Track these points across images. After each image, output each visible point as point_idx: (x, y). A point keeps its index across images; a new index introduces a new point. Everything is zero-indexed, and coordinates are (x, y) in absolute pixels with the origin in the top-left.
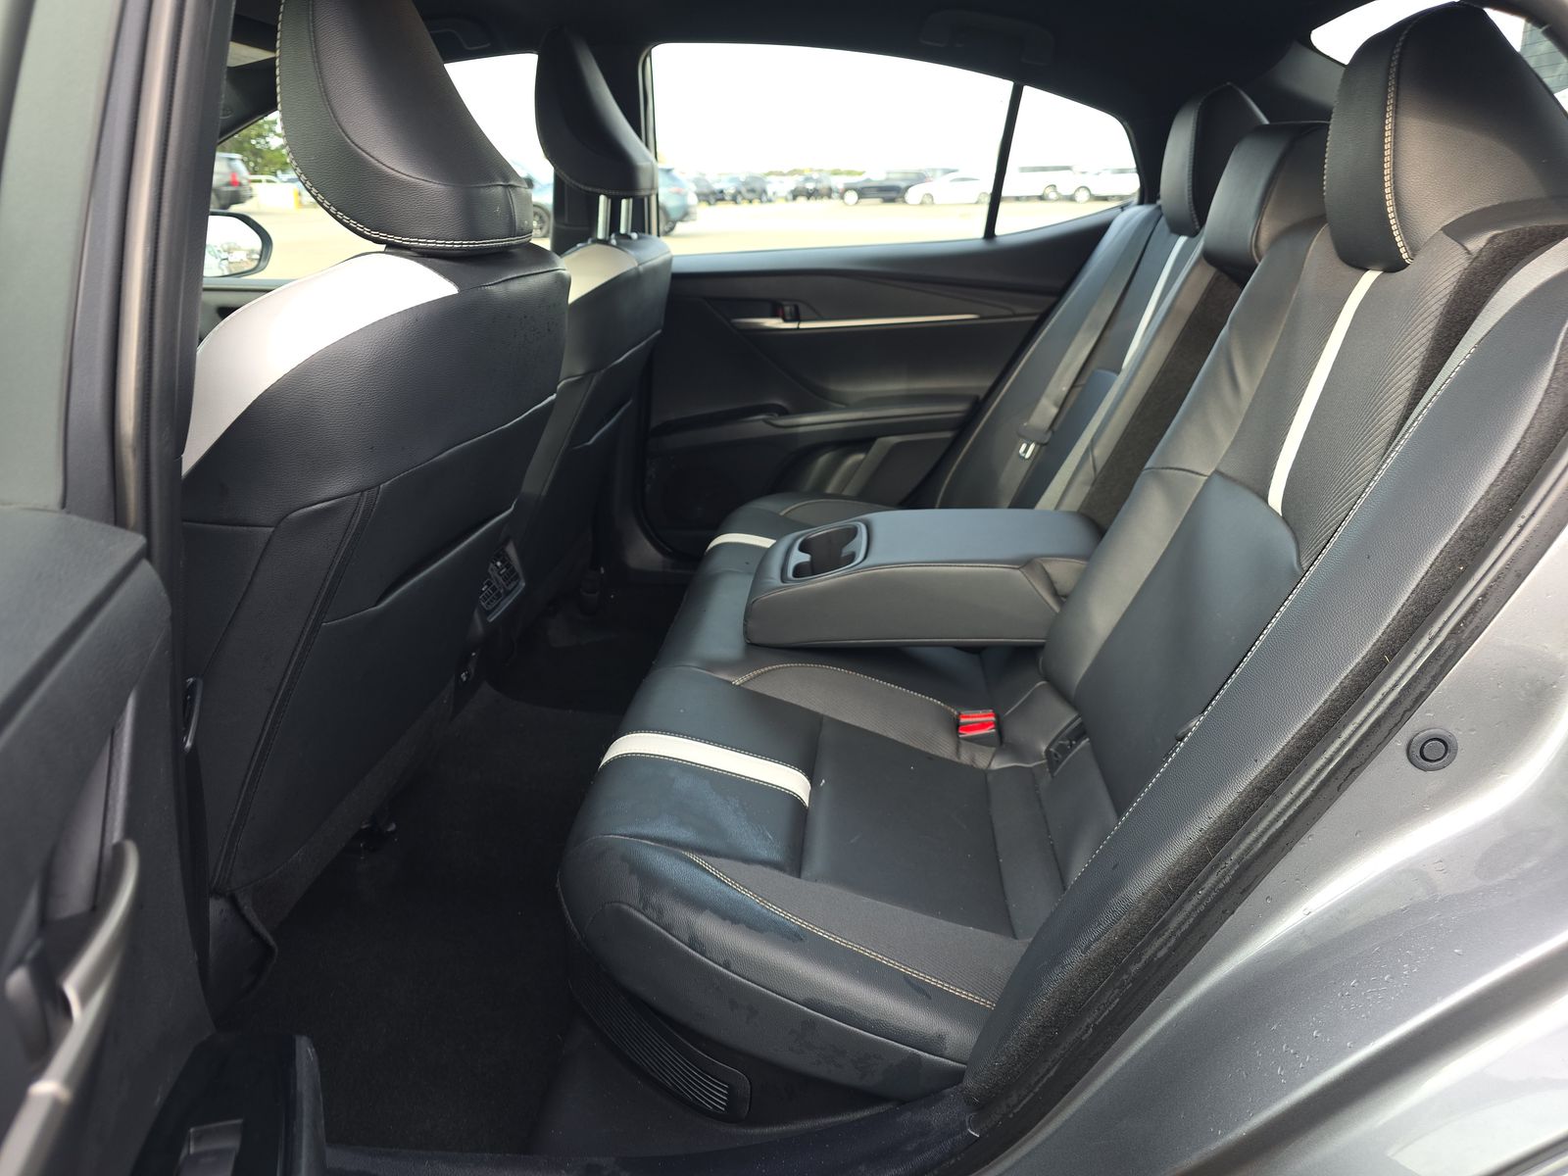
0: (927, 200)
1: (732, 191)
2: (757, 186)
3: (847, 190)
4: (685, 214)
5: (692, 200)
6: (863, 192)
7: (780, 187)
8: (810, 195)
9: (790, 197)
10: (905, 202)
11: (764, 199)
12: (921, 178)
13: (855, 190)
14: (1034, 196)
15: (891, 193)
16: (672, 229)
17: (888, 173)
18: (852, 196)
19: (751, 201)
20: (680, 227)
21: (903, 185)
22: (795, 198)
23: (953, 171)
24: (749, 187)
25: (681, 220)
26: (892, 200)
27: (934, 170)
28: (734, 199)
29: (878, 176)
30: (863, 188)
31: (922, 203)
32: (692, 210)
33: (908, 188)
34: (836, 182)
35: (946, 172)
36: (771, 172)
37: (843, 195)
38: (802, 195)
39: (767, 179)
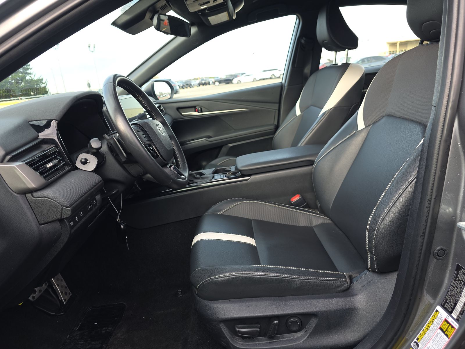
0: (239, 82)
1: (182, 85)
2: (188, 83)
3: (215, 81)
4: (177, 92)
6: (220, 82)
7: (195, 83)
8: (203, 84)
9: (198, 85)
10: (232, 83)
11: (191, 86)
12: (236, 76)
13: (218, 81)
14: (268, 78)
15: (228, 81)
17: (227, 76)
18: (217, 83)
19: (187, 88)
21: (231, 78)
22: (199, 86)
23: (244, 73)
24: (187, 84)
26: (228, 83)
27: (239, 74)
29: (223, 77)
33: (233, 79)
34: (211, 80)
35: (243, 74)
36: (192, 79)
37: (214, 83)
38: (201, 85)
39: (191, 81)
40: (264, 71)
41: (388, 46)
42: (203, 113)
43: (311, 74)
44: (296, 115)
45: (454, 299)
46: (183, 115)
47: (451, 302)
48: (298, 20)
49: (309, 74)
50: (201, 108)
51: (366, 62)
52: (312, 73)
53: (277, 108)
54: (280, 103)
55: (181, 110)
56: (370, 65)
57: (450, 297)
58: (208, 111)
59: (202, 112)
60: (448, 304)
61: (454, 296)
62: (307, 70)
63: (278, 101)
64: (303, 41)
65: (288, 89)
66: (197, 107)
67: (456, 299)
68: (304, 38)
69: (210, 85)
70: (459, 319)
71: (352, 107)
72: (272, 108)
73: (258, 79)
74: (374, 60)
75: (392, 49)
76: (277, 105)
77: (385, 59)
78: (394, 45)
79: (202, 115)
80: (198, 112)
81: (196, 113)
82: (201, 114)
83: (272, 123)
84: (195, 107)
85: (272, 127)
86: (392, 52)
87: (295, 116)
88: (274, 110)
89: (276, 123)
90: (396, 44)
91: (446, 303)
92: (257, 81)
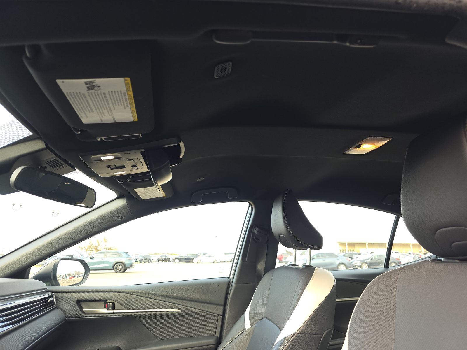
0: (199, 262)
1: (140, 259)
2: (148, 258)
3: (175, 259)
4: (131, 266)
5: (133, 261)
6: (180, 260)
7: (155, 258)
8: (163, 260)
9: (157, 261)
10: (193, 262)
11: (150, 261)
12: (197, 256)
13: (178, 259)
14: (229, 261)
15: (188, 260)
16: (125, 270)
17: (188, 254)
18: (177, 261)
19: (145, 262)
20: (128, 270)
21: (192, 257)
22: (158, 261)
23: (206, 254)
24: (145, 258)
25: (129, 268)
26: (188, 262)
27: (200, 254)
28: (140, 262)
29: (185, 255)
30: (180, 258)
31: (198, 263)
32: (133, 265)
33: (194, 258)
34: (171, 257)
35: (204, 254)
36: (153, 254)
37: (174, 260)
38: (161, 260)
39: (151, 256)
40: (225, 254)
41: (338, 244)
42: (115, 311)
43: (265, 273)
44: (245, 328)
46: (83, 312)
48: (250, 208)
49: (263, 272)
50: (114, 303)
51: (321, 257)
52: (266, 271)
53: (221, 313)
54: (225, 305)
55: (83, 305)
56: (324, 261)
58: (123, 308)
59: (113, 309)
62: (261, 266)
63: (222, 303)
64: (255, 232)
65: (236, 288)
66: (108, 301)
68: (257, 229)
69: (170, 262)
71: (324, 334)
72: (215, 312)
73: (219, 261)
74: (327, 257)
75: (342, 248)
76: (222, 308)
77: (338, 257)
78: (343, 244)
79: (113, 313)
80: (108, 309)
81: (105, 311)
82: (112, 311)
83: (213, 334)
84: (105, 301)
85: (212, 341)
86: (342, 251)
87: (244, 330)
88: (217, 315)
89: (218, 335)
90: (345, 244)
92: (217, 262)
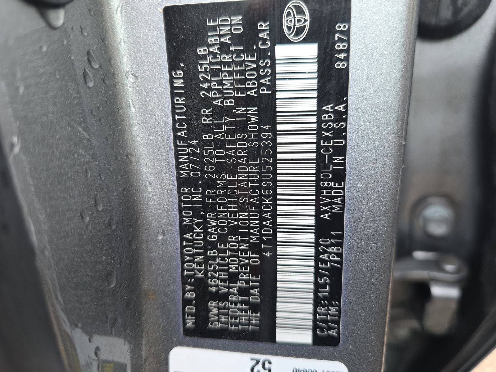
45: (244, 246)
47: (233, 278)
57: (211, 253)
60: (224, 297)
61: (234, 230)
67: (254, 240)
70: (334, 333)
91: (212, 304)
